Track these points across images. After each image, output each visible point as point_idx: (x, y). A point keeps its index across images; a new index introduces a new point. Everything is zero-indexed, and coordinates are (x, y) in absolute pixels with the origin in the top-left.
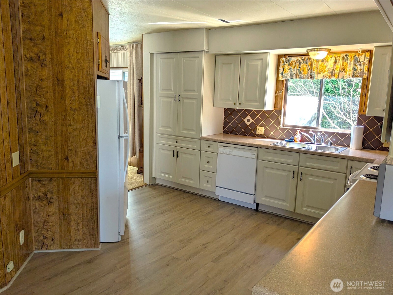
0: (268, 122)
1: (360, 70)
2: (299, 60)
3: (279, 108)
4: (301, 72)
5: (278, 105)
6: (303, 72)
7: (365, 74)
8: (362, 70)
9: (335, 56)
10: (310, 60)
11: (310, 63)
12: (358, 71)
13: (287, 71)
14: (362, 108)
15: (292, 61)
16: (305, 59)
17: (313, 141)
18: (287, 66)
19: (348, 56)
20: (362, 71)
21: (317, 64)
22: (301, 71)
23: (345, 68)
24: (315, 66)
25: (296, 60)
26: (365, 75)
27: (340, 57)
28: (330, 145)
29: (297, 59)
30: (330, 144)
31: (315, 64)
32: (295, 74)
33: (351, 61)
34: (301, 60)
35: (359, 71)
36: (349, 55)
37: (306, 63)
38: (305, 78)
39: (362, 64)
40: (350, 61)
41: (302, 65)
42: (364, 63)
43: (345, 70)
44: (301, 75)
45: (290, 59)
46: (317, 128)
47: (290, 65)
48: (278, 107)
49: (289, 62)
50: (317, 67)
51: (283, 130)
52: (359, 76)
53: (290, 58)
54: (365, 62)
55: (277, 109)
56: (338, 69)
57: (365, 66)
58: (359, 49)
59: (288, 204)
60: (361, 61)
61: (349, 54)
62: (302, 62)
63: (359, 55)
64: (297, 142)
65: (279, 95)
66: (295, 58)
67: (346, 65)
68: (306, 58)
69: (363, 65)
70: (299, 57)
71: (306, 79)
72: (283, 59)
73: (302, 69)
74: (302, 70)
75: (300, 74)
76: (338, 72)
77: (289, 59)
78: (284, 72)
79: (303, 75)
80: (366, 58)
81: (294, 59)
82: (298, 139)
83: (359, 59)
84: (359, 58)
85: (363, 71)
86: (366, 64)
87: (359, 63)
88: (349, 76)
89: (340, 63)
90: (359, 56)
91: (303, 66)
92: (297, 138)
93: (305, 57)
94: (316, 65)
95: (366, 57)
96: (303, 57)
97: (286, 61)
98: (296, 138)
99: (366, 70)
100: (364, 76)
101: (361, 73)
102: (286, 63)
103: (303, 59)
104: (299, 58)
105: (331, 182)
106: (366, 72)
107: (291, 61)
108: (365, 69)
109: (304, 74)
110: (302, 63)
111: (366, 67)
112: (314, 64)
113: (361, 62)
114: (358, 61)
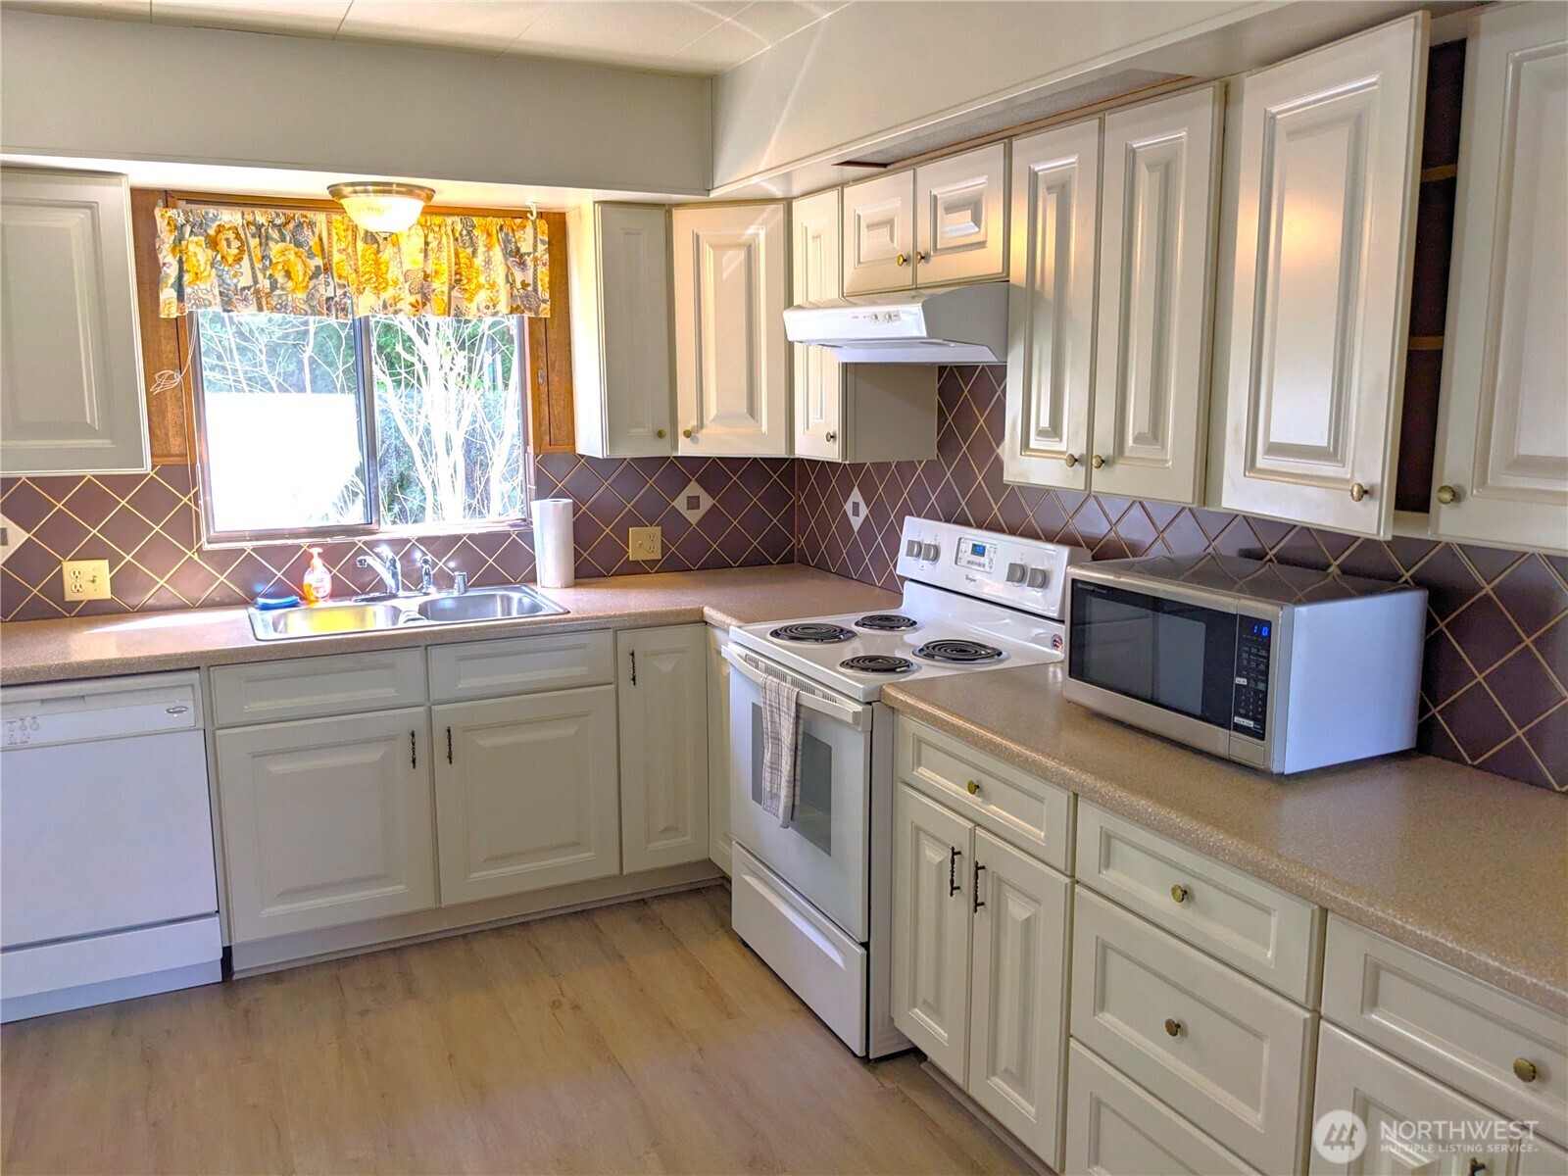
0: (126, 531)
1: (524, 285)
2: (259, 227)
3: (179, 456)
4: (276, 282)
5: (172, 441)
6: (290, 285)
7: (544, 301)
8: (528, 285)
9: (424, 223)
10: (313, 231)
11: (316, 243)
12: (518, 290)
13: (206, 274)
14: (543, 428)
15: (220, 229)
16: (287, 223)
17: (394, 586)
18: (198, 252)
19: (474, 226)
20: (530, 289)
21: (350, 250)
22: (280, 278)
23: (464, 273)
24: (344, 257)
25: (240, 221)
26: (543, 305)
27: (440, 227)
28: (462, 590)
29: (250, 218)
30: (462, 586)
31: (340, 251)
32: (249, 288)
33: (489, 248)
34: (266, 224)
35: (521, 291)
36: (475, 222)
37: (298, 244)
38: (303, 312)
39: (529, 260)
40: (486, 246)
41: (275, 248)
42: (536, 259)
43: (465, 281)
44: (284, 298)
45: (211, 215)
46: (374, 527)
47: (213, 243)
48: (175, 450)
49: (206, 231)
50: (352, 263)
51: (222, 559)
52: (525, 307)
53: (212, 211)
54: (538, 254)
55: (168, 461)
56: (445, 278)
57: (539, 271)
58: (528, 203)
59: (402, 887)
60: (523, 250)
61: (475, 220)
62: (275, 235)
63: (515, 228)
64: (321, 604)
65: (168, 393)
66: (239, 215)
67: (467, 261)
68: (293, 218)
69: (532, 267)
70: (257, 211)
71: (306, 314)
72: (169, 214)
73: (280, 267)
74: (283, 273)
75: (278, 292)
76: (446, 289)
77: (207, 213)
78: (187, 278)
79: (290, 298)
80: (539, 241)
81: (230, 217)
82: (321, 590)
83: (516, 242)
84: (513, 240)
85: (535, 290)
86: (544, 265)
87: (517, 260)
88: (492, 307)
89: (445, 254)
90: (513, 230)
91: (283, 253)
92: (319, 585)
93: (290, 212)
94: (348, 254)
95: (539, 236)
96: (278, 215)
97: (187, 222)
98: (314, 585)
99: (547, 285)
100: (540, 309)
101: (527, 296)
102: (192, 231)
103: (278, 222)
104: (261, 217)
105: (570, 730)
106: (547, 296)
107: (214, 226)
108: (541, 281)
109: (293, 291)
110: (277, 242)
111: (544, 273)
112: (335, 249)
113: (525, 254)
114: (511, 251)
